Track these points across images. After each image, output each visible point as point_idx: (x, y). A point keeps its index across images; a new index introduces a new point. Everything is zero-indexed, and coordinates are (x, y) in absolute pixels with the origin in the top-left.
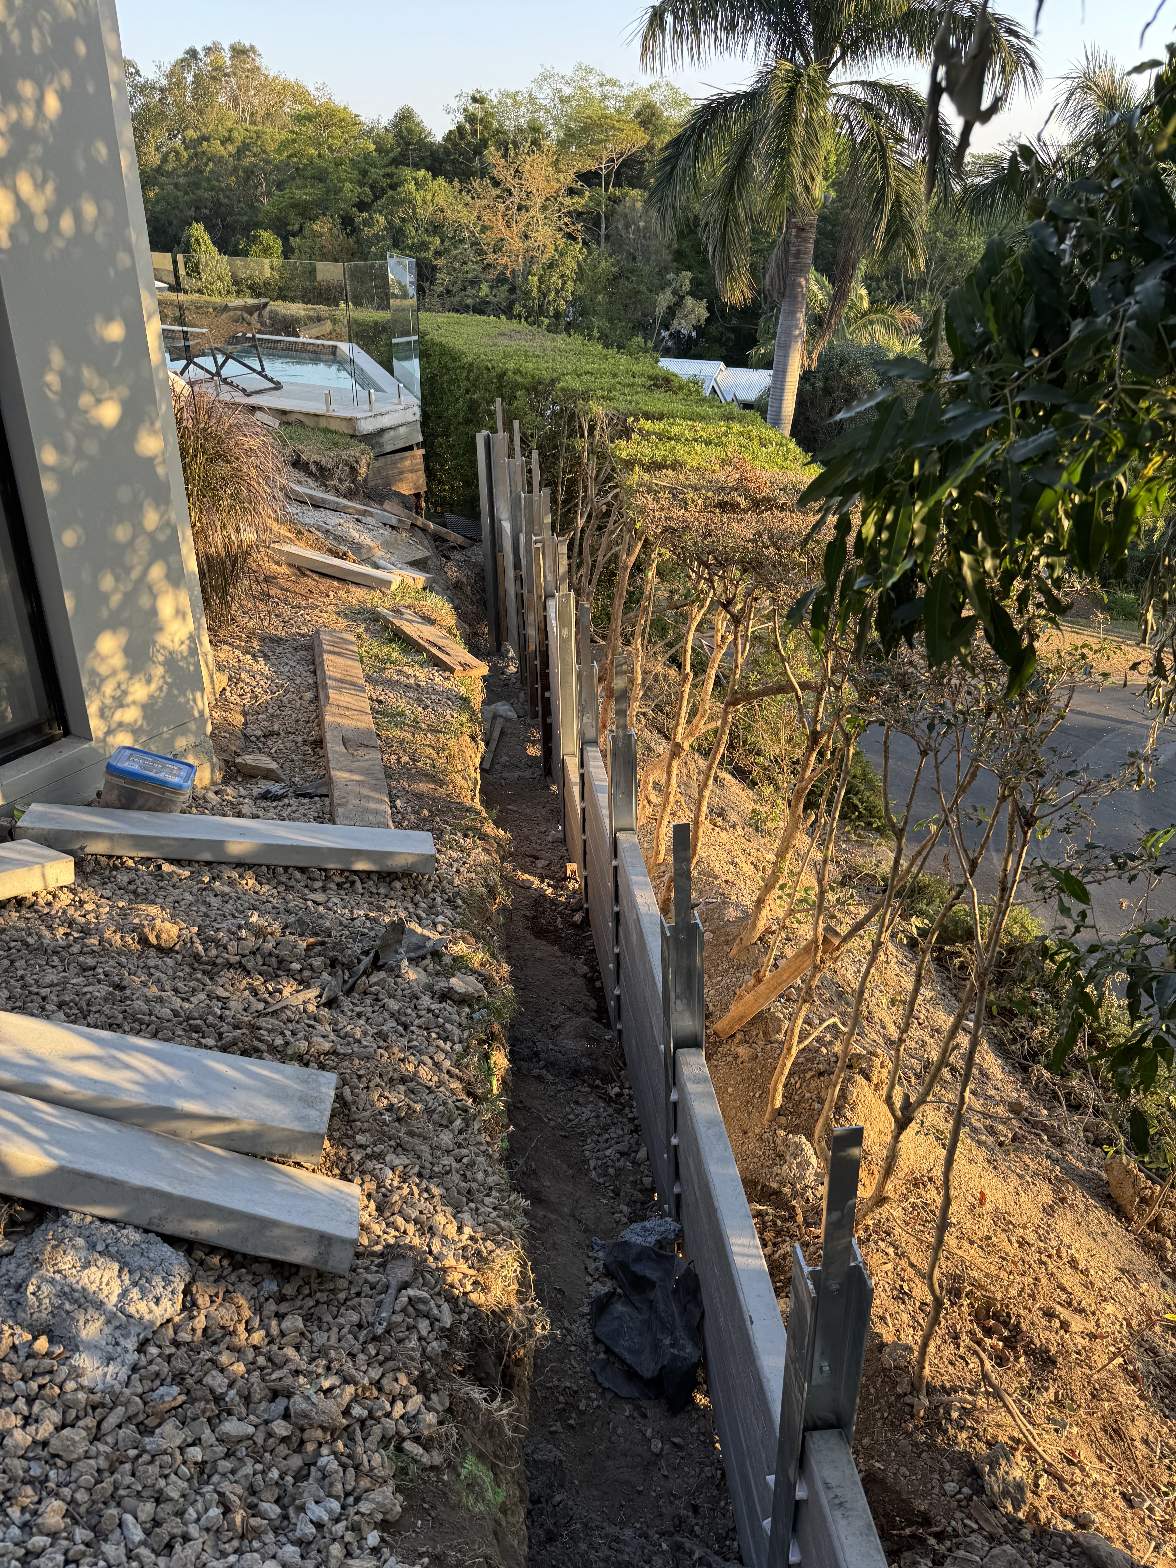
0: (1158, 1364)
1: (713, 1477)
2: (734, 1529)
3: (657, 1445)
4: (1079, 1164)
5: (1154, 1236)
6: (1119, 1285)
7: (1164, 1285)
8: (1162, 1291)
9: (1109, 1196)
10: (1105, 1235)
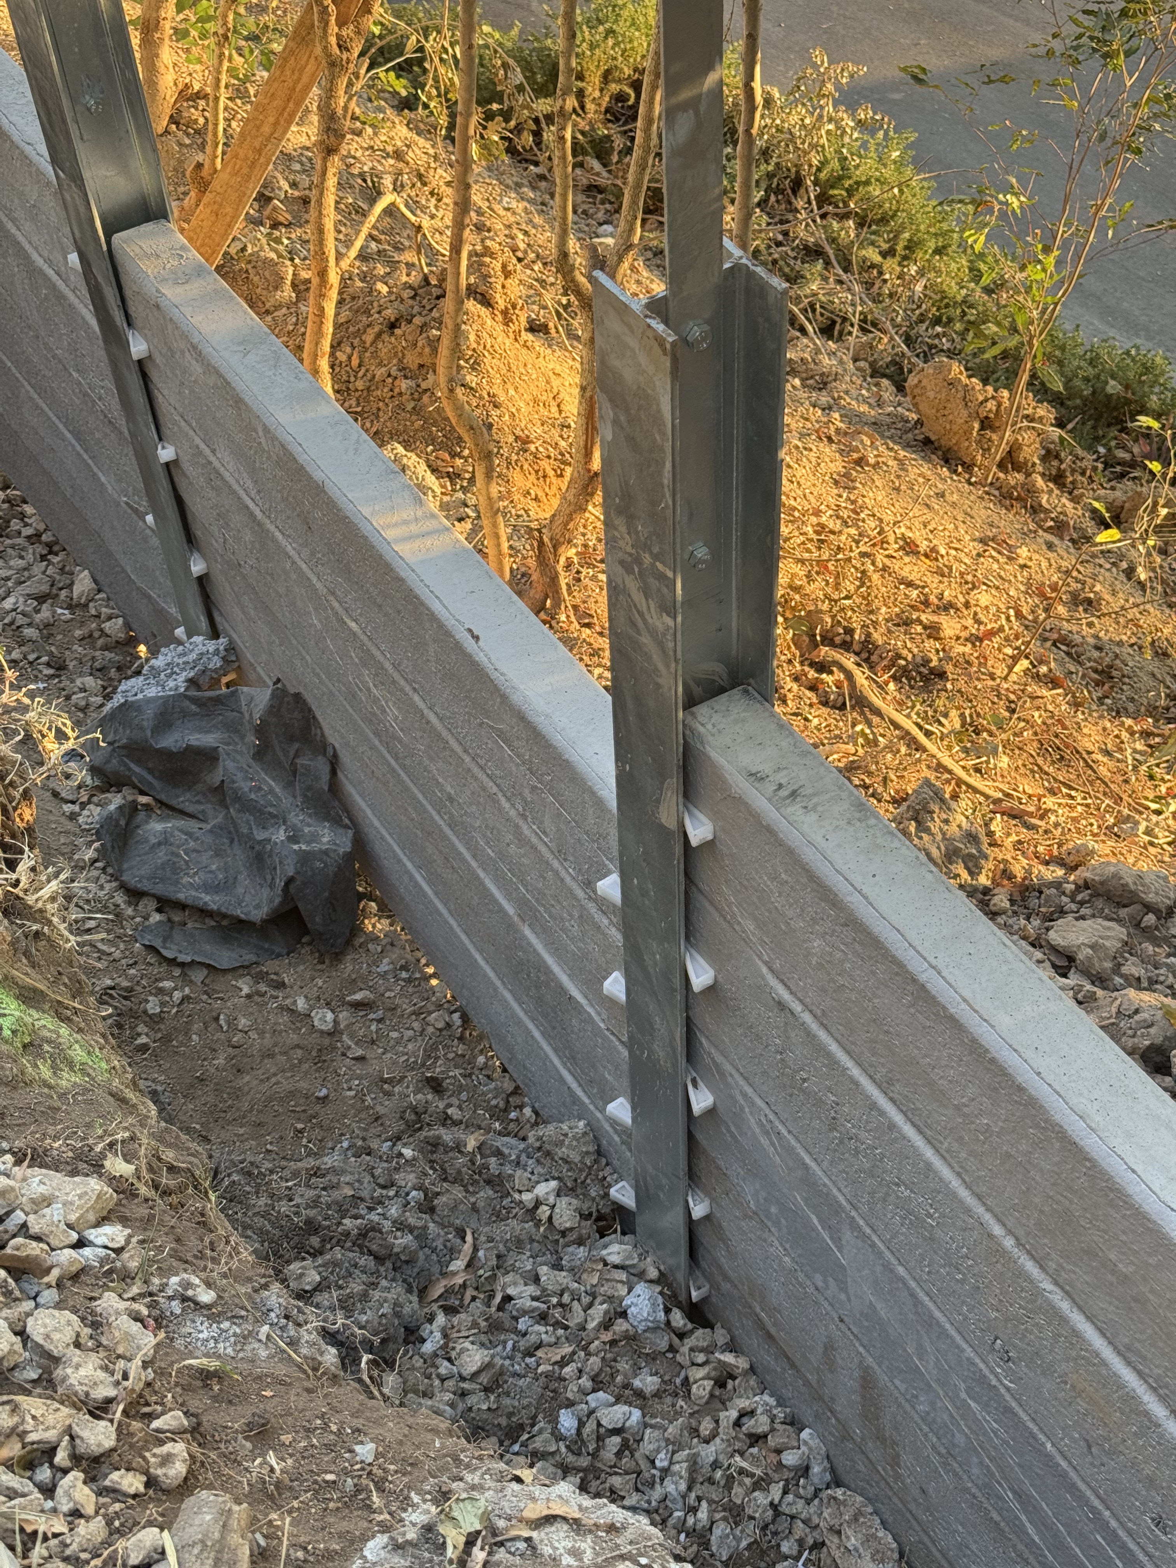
0: (1076, 658)
1: (448, 1025)
2: (517, 1091)
3: (324, 1018)
4: (864, 408)
5: (1015, 478)
6: (986, 562)
7: (1050, 546)
8: (1051, 555)
9: (927, 442)
10: (941, 495)
